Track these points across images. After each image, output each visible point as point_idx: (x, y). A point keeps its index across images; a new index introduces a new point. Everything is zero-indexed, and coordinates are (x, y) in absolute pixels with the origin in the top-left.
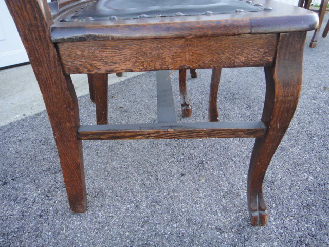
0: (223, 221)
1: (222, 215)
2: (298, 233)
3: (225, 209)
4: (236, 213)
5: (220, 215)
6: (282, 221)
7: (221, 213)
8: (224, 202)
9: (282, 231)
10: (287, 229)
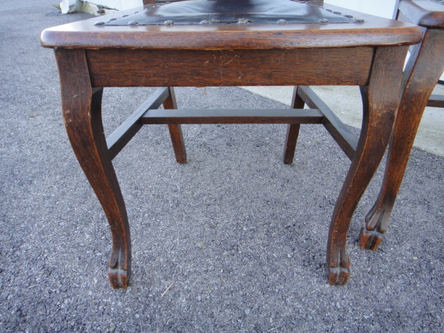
0: (137, 253)
1: (144, 254)
2: (90, 326)
3: (152, 258)
4: (142, 268)
5: (145, 252)
6: (112, 315)
7: (147, 253)
8: (161, 260)
9: (100, 308)
10: (100, 316)
